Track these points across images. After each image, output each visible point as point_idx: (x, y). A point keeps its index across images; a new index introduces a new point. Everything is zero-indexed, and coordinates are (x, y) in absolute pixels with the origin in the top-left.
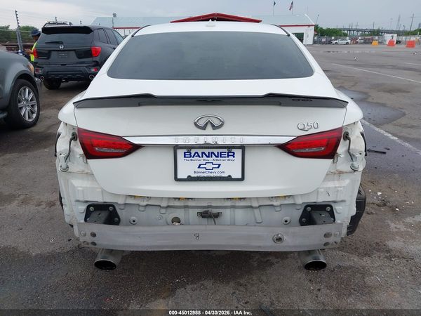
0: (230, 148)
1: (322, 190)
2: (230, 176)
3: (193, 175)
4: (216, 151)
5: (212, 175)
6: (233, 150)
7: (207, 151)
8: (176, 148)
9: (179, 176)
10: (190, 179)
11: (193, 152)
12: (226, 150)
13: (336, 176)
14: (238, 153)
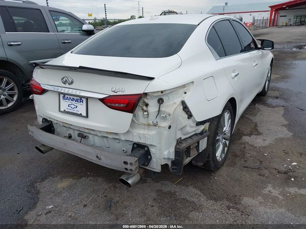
0: (81, 97)
1: (136, 134)
2: (81, 114)
3: (67, 110)
4: (75, 98)
5: (74, 112)
6: (82, 99)
7: (71, 97)
8: (60, 93)
9: (61, 110)
10: (65, 112)
11: (66, 96)
12: (79, 98)
13: (146, 127)
14: (84, 100)
